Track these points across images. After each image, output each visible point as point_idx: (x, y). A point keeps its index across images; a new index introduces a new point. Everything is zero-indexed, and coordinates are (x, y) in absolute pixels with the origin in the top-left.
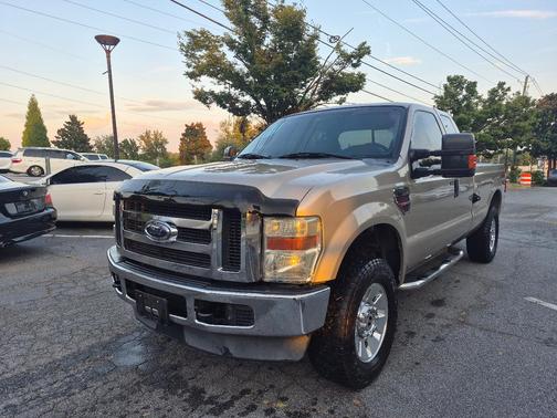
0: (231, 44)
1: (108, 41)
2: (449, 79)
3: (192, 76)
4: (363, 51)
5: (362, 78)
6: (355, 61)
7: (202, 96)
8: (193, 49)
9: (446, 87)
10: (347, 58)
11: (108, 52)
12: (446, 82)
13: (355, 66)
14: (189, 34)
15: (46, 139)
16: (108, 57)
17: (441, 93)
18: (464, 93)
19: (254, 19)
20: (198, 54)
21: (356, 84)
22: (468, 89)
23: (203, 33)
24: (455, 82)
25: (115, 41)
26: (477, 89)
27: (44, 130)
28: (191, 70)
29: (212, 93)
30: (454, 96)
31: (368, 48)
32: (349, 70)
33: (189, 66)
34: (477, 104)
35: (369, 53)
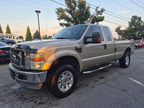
0: (67, 11)
1: (38, 12)
2: (133, 17)
4: (103, 10)
5: (103, 17)
6: (100, 13)
7: (61, 25)
8: (59, 13)
9: (131, 19)
10: (99, 13)
11: (38, 14)
12: (132, 17)
13: (101, 14)
14: (57, 9)
15: (31, 36)
16: (38, 16)
17: (130, 21)
18: (137, 20)
19: (72, 4)
20: (60, 14)
21: (102, 19)
22: (138, 19)
23: (61, 8)
24: (135, 17)
25: (39, 12)
26: (141, 19)
27: (31, 34)
28: (59, 18)
29: (64, 24)
30: (134, 21)
31: (104, 9)
32: (99, 16)
33: (58, 17)
34: (141, 23)
35: (104, 11)
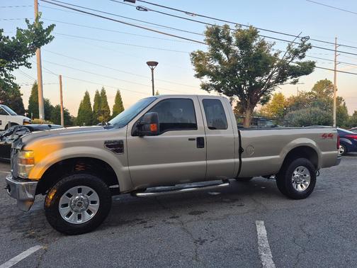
1: (152, 64)
3: (198, 76)
4: (305, 47)
6: (301, 54)
7: (205, 87)
11: (152, 69)
13: (301, 58)
14: (192, 54)
16: (152, 72)
25: (156, 64)
28: (197, 73)
31: (309, 45)
33: (197, 71)
35: (310, 48)
